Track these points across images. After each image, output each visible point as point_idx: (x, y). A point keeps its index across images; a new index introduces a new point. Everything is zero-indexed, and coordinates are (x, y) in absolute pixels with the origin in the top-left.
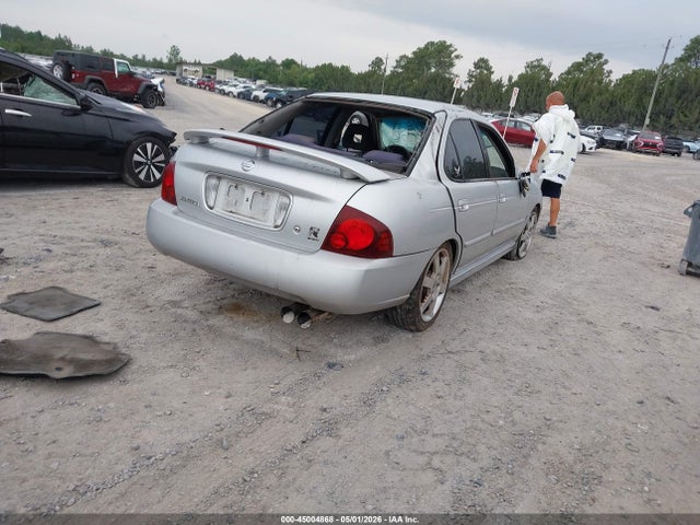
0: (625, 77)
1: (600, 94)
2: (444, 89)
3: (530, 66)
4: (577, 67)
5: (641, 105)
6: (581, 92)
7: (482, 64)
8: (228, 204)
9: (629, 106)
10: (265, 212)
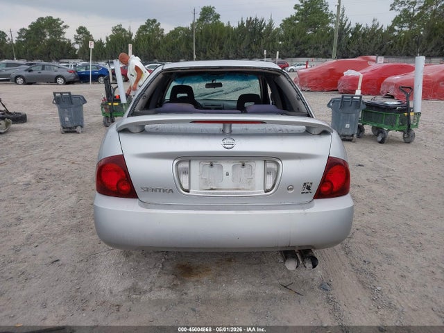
0: (171, 32)
1: (165, 43)
2: (62, 49)
3: (115, 30)
4: (143, 28)
5: (189, 47)
6: (153, 43)
7: (82, 30)
8: (206, 182)
9: (183, 48)
10: (250, 181)
